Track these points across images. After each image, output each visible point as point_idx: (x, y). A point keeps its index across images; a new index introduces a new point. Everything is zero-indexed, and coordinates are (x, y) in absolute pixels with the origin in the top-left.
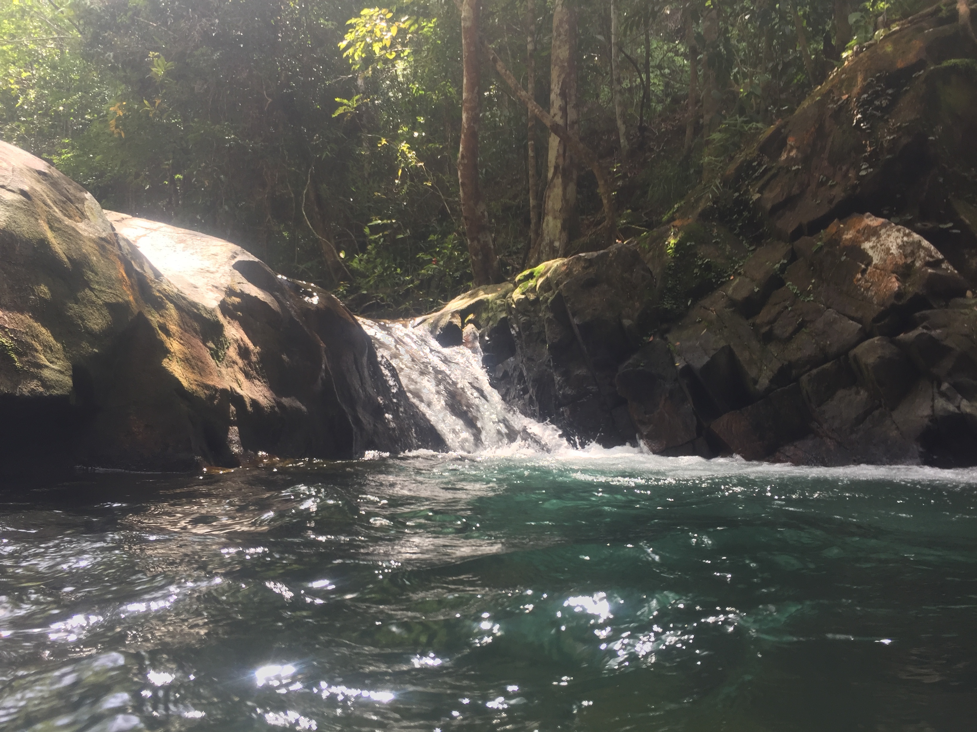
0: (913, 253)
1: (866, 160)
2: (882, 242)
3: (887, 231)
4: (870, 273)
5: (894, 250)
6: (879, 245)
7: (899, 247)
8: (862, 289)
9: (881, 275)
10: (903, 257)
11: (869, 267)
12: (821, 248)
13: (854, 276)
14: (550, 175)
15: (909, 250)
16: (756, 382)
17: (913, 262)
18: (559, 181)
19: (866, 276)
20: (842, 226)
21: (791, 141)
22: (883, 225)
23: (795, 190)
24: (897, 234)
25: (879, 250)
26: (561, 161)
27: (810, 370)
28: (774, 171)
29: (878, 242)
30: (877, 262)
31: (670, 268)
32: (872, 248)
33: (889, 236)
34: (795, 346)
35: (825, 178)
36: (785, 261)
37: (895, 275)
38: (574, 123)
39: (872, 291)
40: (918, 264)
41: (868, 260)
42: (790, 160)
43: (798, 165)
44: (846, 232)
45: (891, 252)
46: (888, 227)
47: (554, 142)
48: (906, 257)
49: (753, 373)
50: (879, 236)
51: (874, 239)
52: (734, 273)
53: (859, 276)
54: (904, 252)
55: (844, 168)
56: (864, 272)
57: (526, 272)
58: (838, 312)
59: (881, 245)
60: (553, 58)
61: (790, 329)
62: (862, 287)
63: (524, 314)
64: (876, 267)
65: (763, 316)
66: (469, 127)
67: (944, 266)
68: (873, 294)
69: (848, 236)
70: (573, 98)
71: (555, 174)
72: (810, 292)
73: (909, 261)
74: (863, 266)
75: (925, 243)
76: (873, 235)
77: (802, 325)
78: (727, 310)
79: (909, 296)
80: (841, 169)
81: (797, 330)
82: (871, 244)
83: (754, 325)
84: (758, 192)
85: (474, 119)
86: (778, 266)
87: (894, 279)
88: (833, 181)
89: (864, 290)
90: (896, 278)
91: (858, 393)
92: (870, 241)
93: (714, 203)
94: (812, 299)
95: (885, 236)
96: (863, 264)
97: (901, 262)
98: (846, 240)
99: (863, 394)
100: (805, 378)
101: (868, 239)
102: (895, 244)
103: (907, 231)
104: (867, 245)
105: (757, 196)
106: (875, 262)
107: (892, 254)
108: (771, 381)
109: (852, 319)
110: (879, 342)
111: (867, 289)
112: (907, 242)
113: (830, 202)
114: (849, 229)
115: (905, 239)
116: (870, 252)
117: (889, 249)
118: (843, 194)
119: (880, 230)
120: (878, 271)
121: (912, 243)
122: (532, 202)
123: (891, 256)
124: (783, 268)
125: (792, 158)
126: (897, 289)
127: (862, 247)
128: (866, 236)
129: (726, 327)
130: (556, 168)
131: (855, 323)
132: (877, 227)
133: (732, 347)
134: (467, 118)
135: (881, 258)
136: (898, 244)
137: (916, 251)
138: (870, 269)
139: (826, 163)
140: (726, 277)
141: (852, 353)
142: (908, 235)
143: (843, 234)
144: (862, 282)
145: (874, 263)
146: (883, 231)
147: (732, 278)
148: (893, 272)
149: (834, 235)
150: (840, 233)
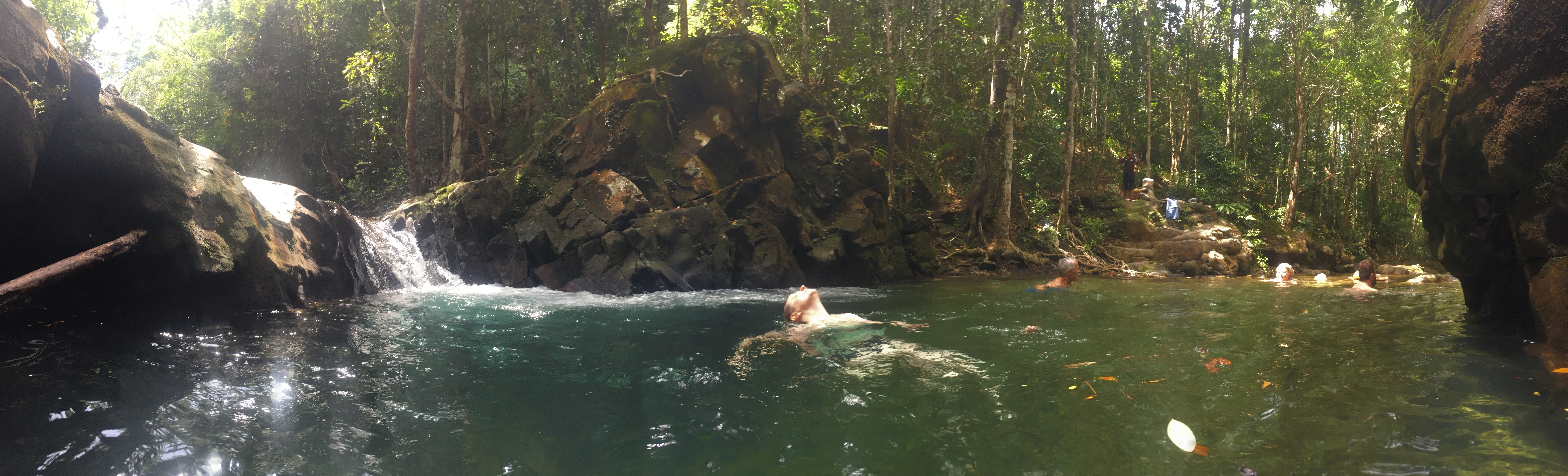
0: (630, 191)
1: (610, 143)
2: (617, 184)
3: (619, 179)
4: (611, 199)
5: (622, 189)
7: (624, 188)
9: (616, 200)
11: (611, 196)
12: (589, 184)
13: (604, 200)
14: (454, 135)
15: (628, 189)
16: (557, 249)
17: (630, 195)
18: (459, 137)
19: (609, 200)
20: (599, 174)
21: (577, 129)
22: (617, 177)
23: (578, 154)
24: (623, 181)
25: (615, 188)
26: (460, 127)
27: (582, 244)
28: (568, 143)
29: (615, 184)
31: (517, 190)
32: (612, 187)
33: (620, 182)
34: (576, 231)
35: (592, 149)
36: (572, 188)
37: (622, 201)
38: (468, 108)
40: (632, 197)
41: (610, 193)
43: (580, 141)
46: (620, 177)
47: (456, 117)
48: (627, 192)
49: (556, 244)
50: (615, 182)
51: (613, 183)
52: (547, 193)
53: (606, 200)
54: (626, 190)
55: (600, 146)
56: (608, 198)
57: (442, 189)
58: (596, 217)
59: (616, 186)
61: (575, 222)
62: (607, 206)
63: (440, 212)
64: (614, 196)
65: (561, 216)
67: (642, 198)
68: (612, 209)
69: (602, 180)
70: (467, 93)
71: (457, 134)
72: (583, 205)
73: (628, 195)
74: (608, 196)
75: (635, 187)
76: (613, 181)
77: (579, 222)
79: (628, 212)
80: (598, 146)
81: (577, 224)
82: (612, 185)
83: (557, 220)
84: (560, 152)
86: (569, 190)
87: (621, 203)
88: (595, 152)
90: (623, 203)
91: (605, 257)
93: (539, 156)
94: (584, 208)
95: (618, 181)
96: (608, 194)
97: (625, 195)
98: (600, 182)
99: (607, 258)
100: (580, 248)
101: (610, 183)
102: (622, 186)
103: (628, 180)
104: (610, 185)
105: (560, 154)
108: (565, 249)
109: (603, 221)
110: (615, 233)
111: (610, 207)
112: (627, 186)
113: (594, 161)
114: (601, 177)
115: (627, 184)
116: (611, 189)
117: (619, 188)
118: (600, 159)
120: (615, 198)
121: (630, 186)
122: (444, 149)
123: (620, 192)
124: (571, 191)
125: (577, 137)
126: (623, 208)
127: (608, 186)
128: (609, 180)
129: (542, 221)
130: (458, 131)
131: (604, 223)
132: (615, 177)
133: (545, 231)
135: (616, 192)
139: (592, 142)
140: (544, 195)
141: (603, 238)
142: (628, 182)
144: (607, 203)
145: (613, 194)
146: (617, 179)
147: (547, 195)
148: (621, 199)
149: (595, 178)
150: (598, 178)
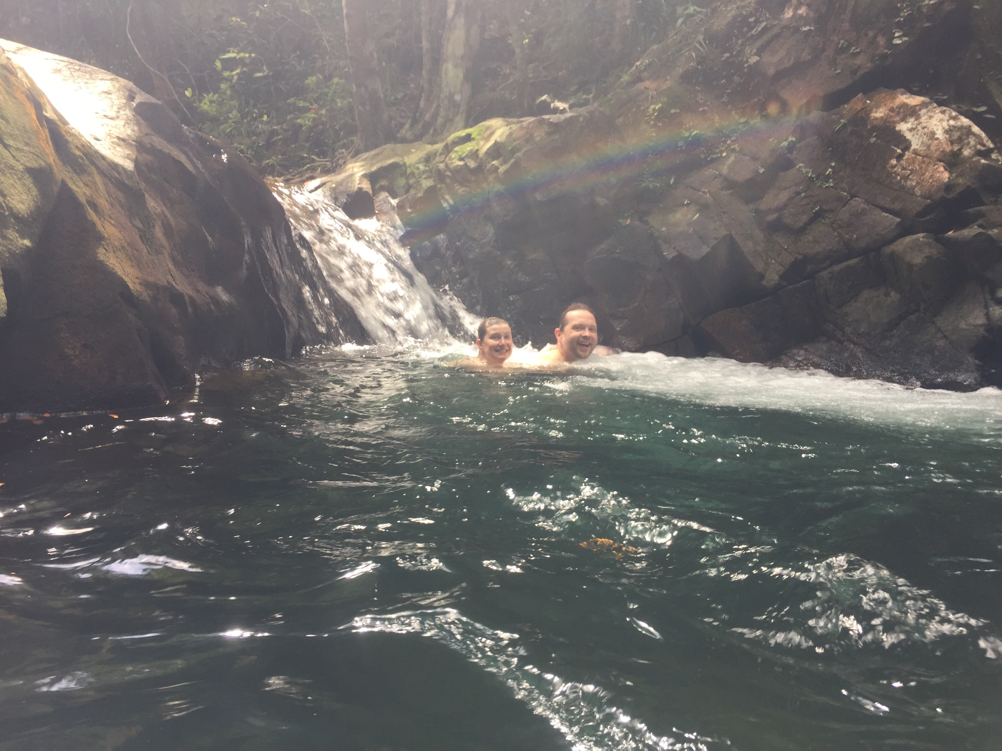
1: (899, 26)
2: (924, 125)
3: (928, 111)
4: (908, 159)
5: (940, 134)
6: (919, 127)
7: (946, 132)
8: (899, 178)
9: (923, 162)
10: (949, 143)
11: (907, 153)
12: (844, 125)
13: (886, 161)
14: (450, 13)
15: (956, 135)
16: (762, 277)
17: (960, 150)
18: (461, 21)
19: (903, 162)
20: (868, 102)
22: (924, 105)
23: (806, 56)
24: (941, 116)
25: (919, 133)
27: (830, 265)
28: (776, 30)
29: (919, 124)
30: (917, 147)
32: (911, 130)
33: (931, 117)
34: (810, 238)
35: (846, 43)
36: (794, 139)
37: (942, 164)
39: (912, 180)
40: (966, 152)
41: (906, 145)
42: (797, 18)
43: (810, 26)
44: (874, 110)
45: (936, 136)
46: (930, 107)
48: (952, 143)
49: (758, 266)
50: (918, 117)
51: (912, 120)
52: (726, 148)
53: (894, 162)
54: (950, 137)
55: (871, 34)
56: (900, 157)
57: (461, 133)
58: (867, 202)
59: (924, 128)
61: (804, 218)
62: (899, 175)
63: (463, 185)
64: (916, 152)
65: (769, 202)
67: (994, 156)
68: (914, 183)
69: (879, 114)
72: (829, 177)
73: (956, 148)
74: (899, 151)
76: (911, 115)
77: (819, 215)
78: (724, 192)
79: (959, 190)
80: (866, 35)
81: (813, 220)
83: (757, 211)
84: (756, 54)
86: (785, 144)
87: (942, 169)
88: (857, 49)
90: (944, 167)
91: (887, 295)
92: (906, 122)
93: (698, 64)
94: (832, 185)
95: (925, 117)
96: (898, 148)
97: (948, 149)
98: (876, 119)
99: (895, 296)
100: (824, 275)
101: (904, 120)
102: (940, 128)
103: (954, 114)
104: (903, 127)
105: (754, 59)
106: (914, 146)
107: (938, 139)
108: (781, 277)
109: (888, 211)
110: (925, 240)
111: (906, 178)
112: (954, 127)
113: (854, 72)
114: (878, 107)
115: (952, 122)
116: (908, 136)
118: (869, 65)
119: (920, 110)
120: (920, 158)
122: (425, 44)
123: (936, 142)
124: (792, 147)
125: (801, 16)
126: (947, 180)
127: (897, 129)
128: (901, 115)
129: (724, 213)
130: (457, 5)
131: (891, 216)
132: (916, 106)
133: (734, 236)
135: (922, 142)
136: (943, 128)
137: (964, 137)
139: (847, 26)
140: (717, 153)
141: (886, 250)
142: (954, 118)
143: (871, 111)
144: (898, 169)
145: (912, 148)
146: (923, 111)
147: (724, 154)
150: (867, 111)
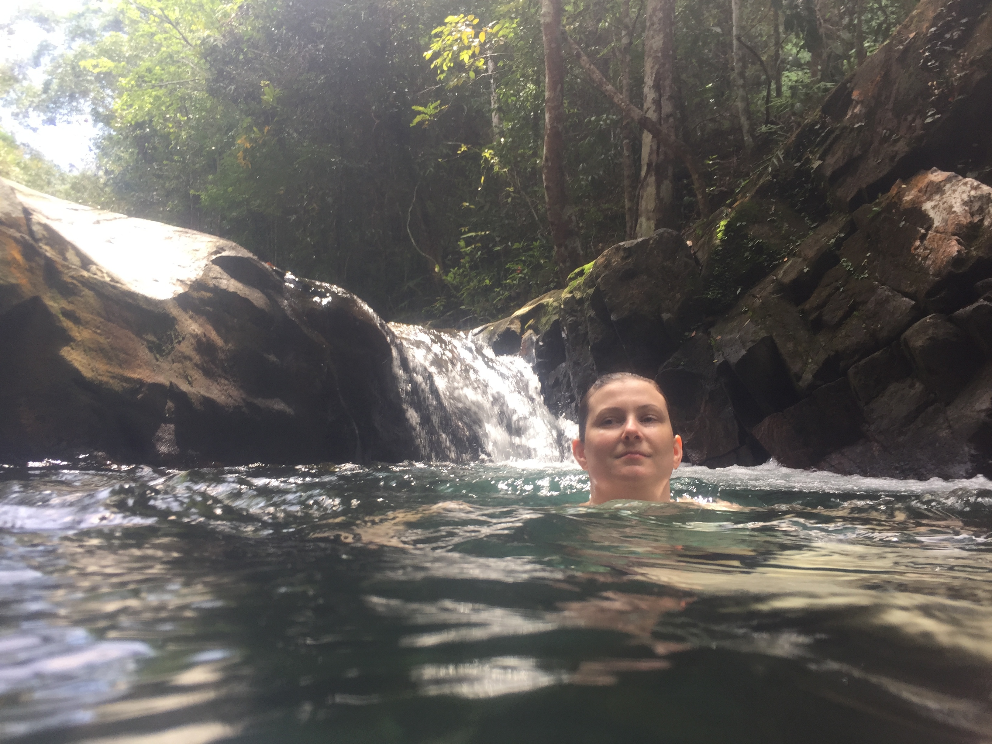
0: (981, 210)
1: (934, 104)
2: (944, 200)
3: (953, 185)
4: (930, 238)
5: (958, 208)
6: (941, 204)
7: (964, 203)
8: (920, 259)
9: (940, 239)
10: (969, 215)
11: (930, 232)
12: (878, 214)
13: (912, 244)
14: (643, 173)
15: (976, 206)
16: (799, 377)
17: (982, 221)
18: (652, 179)
19: (926, 242)
20: (904, 186)
21: (855, 95)
22: (948, 180)
23: (857, 152)
24: (963, 188)
25: (940, 209)
26: (654, 157)
27: (859, 360)
28: (837, 132)
29: (940, 201)
30: (938, 224)
31: (716, 253)
32: (933, 208)
33: (954, 191)
34: (844, 333)
35: (888, 132)
36: (842, 235)
37: (957, 237)
38: (668, 116)
39: (930, 259)
40: (987, 222)
41: (929, 223)
42: (855, 117)
43: (862, 122)
44: (907, 194)
45: (953, 210)
46: (954, 181)
47: (647, 138)
48: (972, 215)
49: (795, 367)
50: (943, 194)
51: (937, 197)
52: (788, 254)
53: (918, 243)
54: (970, 209)
55: (910, 118)
56: (923, 237)
57: (577, 270)
58: (892, 289)
59: (943, 204)
60: (647, 48)
61: (840, 313)
62: (920, 256)
63: (571, 315)
64: (937, 231)
65: (814, 300)
66: (552, 127)
68: (930, 262)
69: (908, 198)
70: (668, 89)
71: (648, 172)
72: (864, 268)
73: (976, 219)
74: (923, 231)
76: (936, 193)
77: (853, 308)
78: (775, 296)
80: (906, 119)
81: (848, 315)
82: (933, 204)
83: (803, 311)
84: (819, 159)
85: (556, 119)
86: (833, 240)
87: (954, 243)
88: (897, 135)
89: (922, 259)
90: (957, 240)
91: (912, 386)
92: (932, 201)
93: (773, 178)
94: (866, 276)
95: (950, 192)
96: (923, 228)
97: (965, 221)
98: (907, 202)
99: (919, 387)
100: (851, 371)
101: (929, 199)
102: (959, 200)
103: (976, 183)
104: (928, 206)
105: (816, 164)
106: (936, 224)
107: (955, 212)
108: (815, 376)
109: (906, 295)
110: (932, 320)
111: (926, 258)
112: (974, 197)
113: (892, 158)
114: (910, 190)
115: (973, 193)
116: (932, 214)
117: (951, 207)
118: (907, 149)
119: (945, 185)
120: (938, 235)
121: (981, 198)
122: (627, 204)
123: (953, 215)
124: (839, 243)
125: (856, 115)
126: (956, 253)
127: (923, 209)
128: (928, 195)
129: (770, 316)
130: (649, 165)
131: (908, 300)
132: (941, 182)
133: (774, 338)
134: (550, 118)
135: (943, 219)
136: (962, 200)
137: (985, 206)
138: (931, 233)
139: (890, 115)
140: (779, 259)
141: (903, 337)
142: (976, 188)
143: (904, 195)
144: (920, 251)
145: (935, 226)
146: (948, 186)
147: (786, 259)
148: (954, 234)
149: (893, 197)
150: (900, 195)
